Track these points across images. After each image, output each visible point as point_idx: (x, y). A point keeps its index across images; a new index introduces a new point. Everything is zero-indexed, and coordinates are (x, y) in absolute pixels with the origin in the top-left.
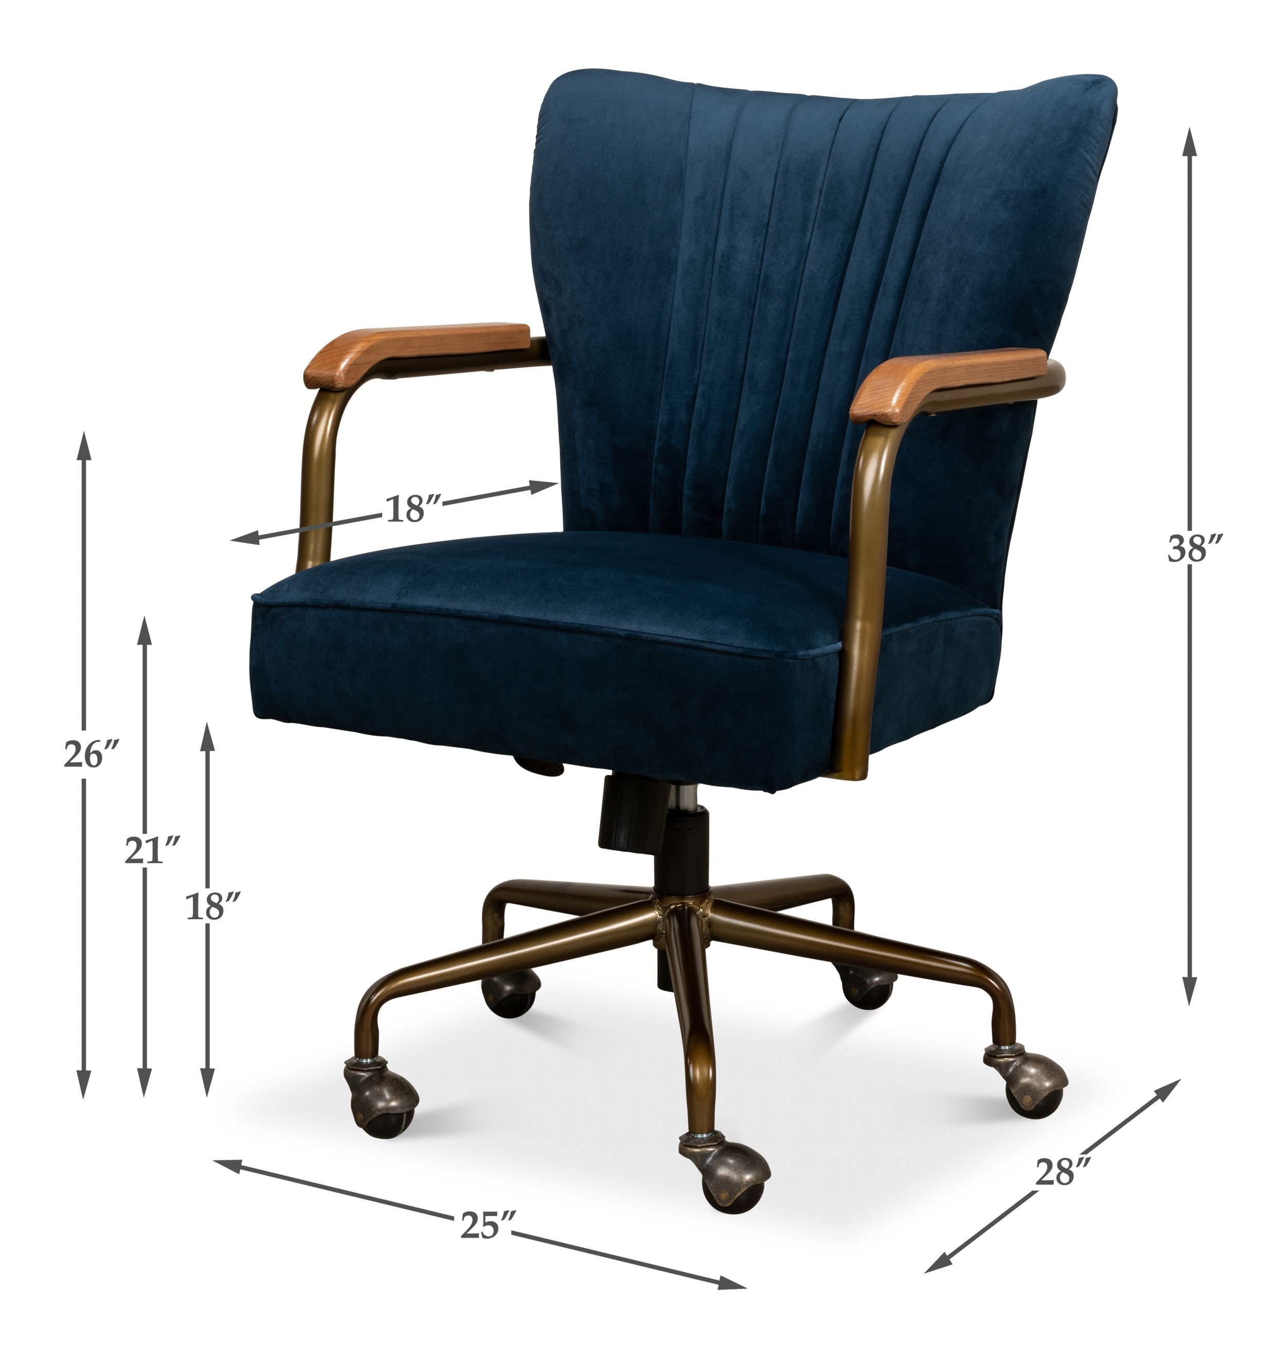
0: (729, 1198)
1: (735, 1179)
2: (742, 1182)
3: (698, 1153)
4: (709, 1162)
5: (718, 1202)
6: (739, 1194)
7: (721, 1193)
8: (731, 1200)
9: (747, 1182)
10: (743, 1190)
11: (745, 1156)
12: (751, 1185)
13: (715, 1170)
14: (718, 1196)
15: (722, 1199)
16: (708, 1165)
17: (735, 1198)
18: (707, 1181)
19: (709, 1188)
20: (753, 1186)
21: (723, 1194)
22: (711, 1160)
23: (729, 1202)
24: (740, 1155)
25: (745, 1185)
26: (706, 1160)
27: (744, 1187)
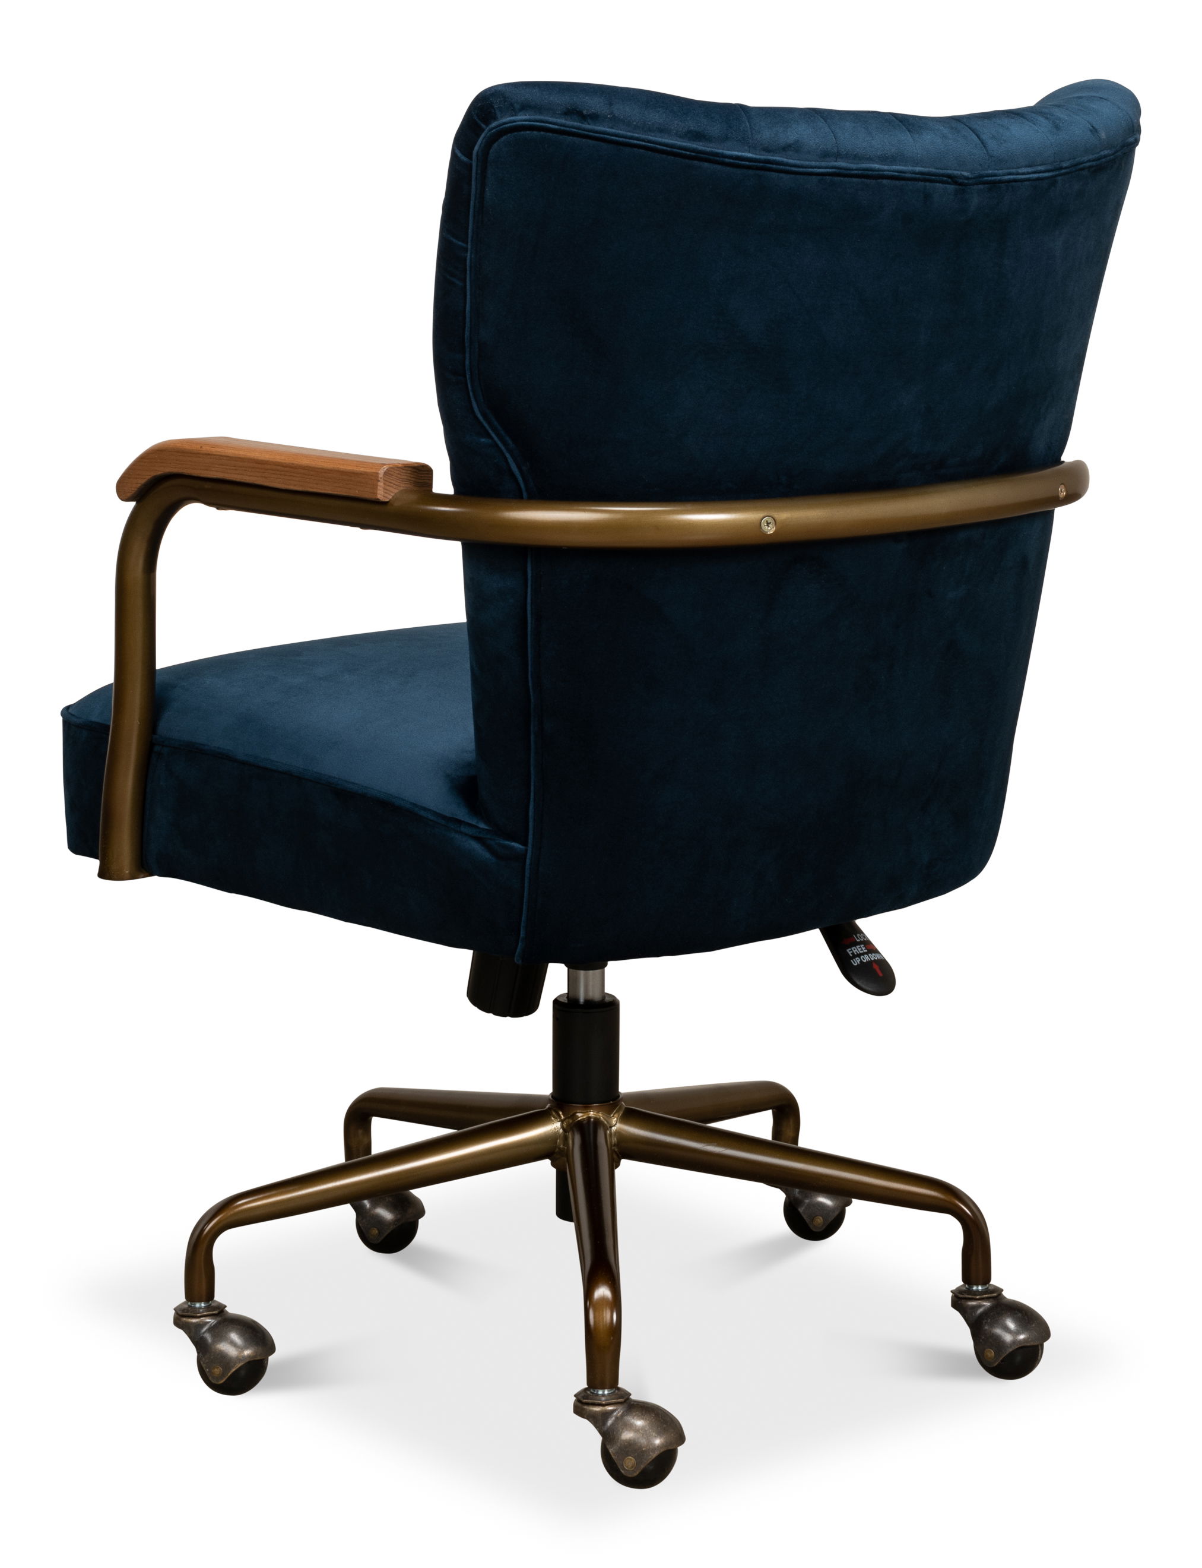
11: (657, 1417)
16: (609, 1427)
22: (614, 1421)
24: (651, 1415)
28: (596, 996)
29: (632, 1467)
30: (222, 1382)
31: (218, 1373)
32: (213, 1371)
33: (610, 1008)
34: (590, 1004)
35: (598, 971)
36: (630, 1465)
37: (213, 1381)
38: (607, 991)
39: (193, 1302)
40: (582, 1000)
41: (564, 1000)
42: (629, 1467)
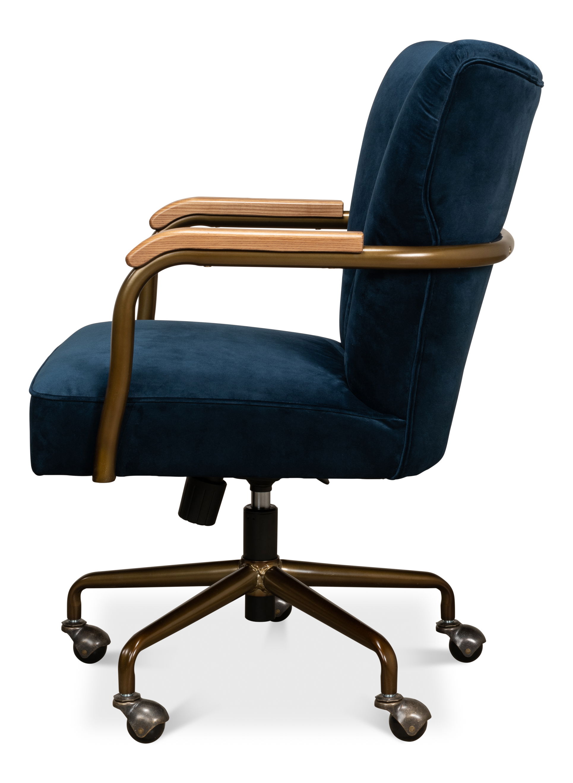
0: (144, 733)
1: (148, 721)
2: (152, 723)
3: (125, 706)
4: (132, 711)
5: (137, 735)
6: (150, 730)
7: (139, 729)
8: (145, 734)
9: (155, 722)
10: (153, 727)
11: (154, 707)
12: (157, 724)
13: (136, 715)
14: (137, 731)
15: (140, 733)
16: (131, 713)
17: (148, 732)
18: (131, 723)
19: (132, 727)
20: (158, 725)
21: (141, 730)
22: (133, 710)
23: (144, 735)
24: (151, 706)
25: (154, 724)
26: (130, 710)
27: (153, 726)
28: (266, 506)
29: (413, 731)
30: (144, 737)
31: (142, 732)
32: (138, 731)
33: (273, 511)
34: (263, 509)
35: (267, 493)
36: (412, 730)
37: (139, 737)
38: (271, 503)
39: (124, 694)
40: (259, 508)
41: (250, 508)
42: (412, 731)
